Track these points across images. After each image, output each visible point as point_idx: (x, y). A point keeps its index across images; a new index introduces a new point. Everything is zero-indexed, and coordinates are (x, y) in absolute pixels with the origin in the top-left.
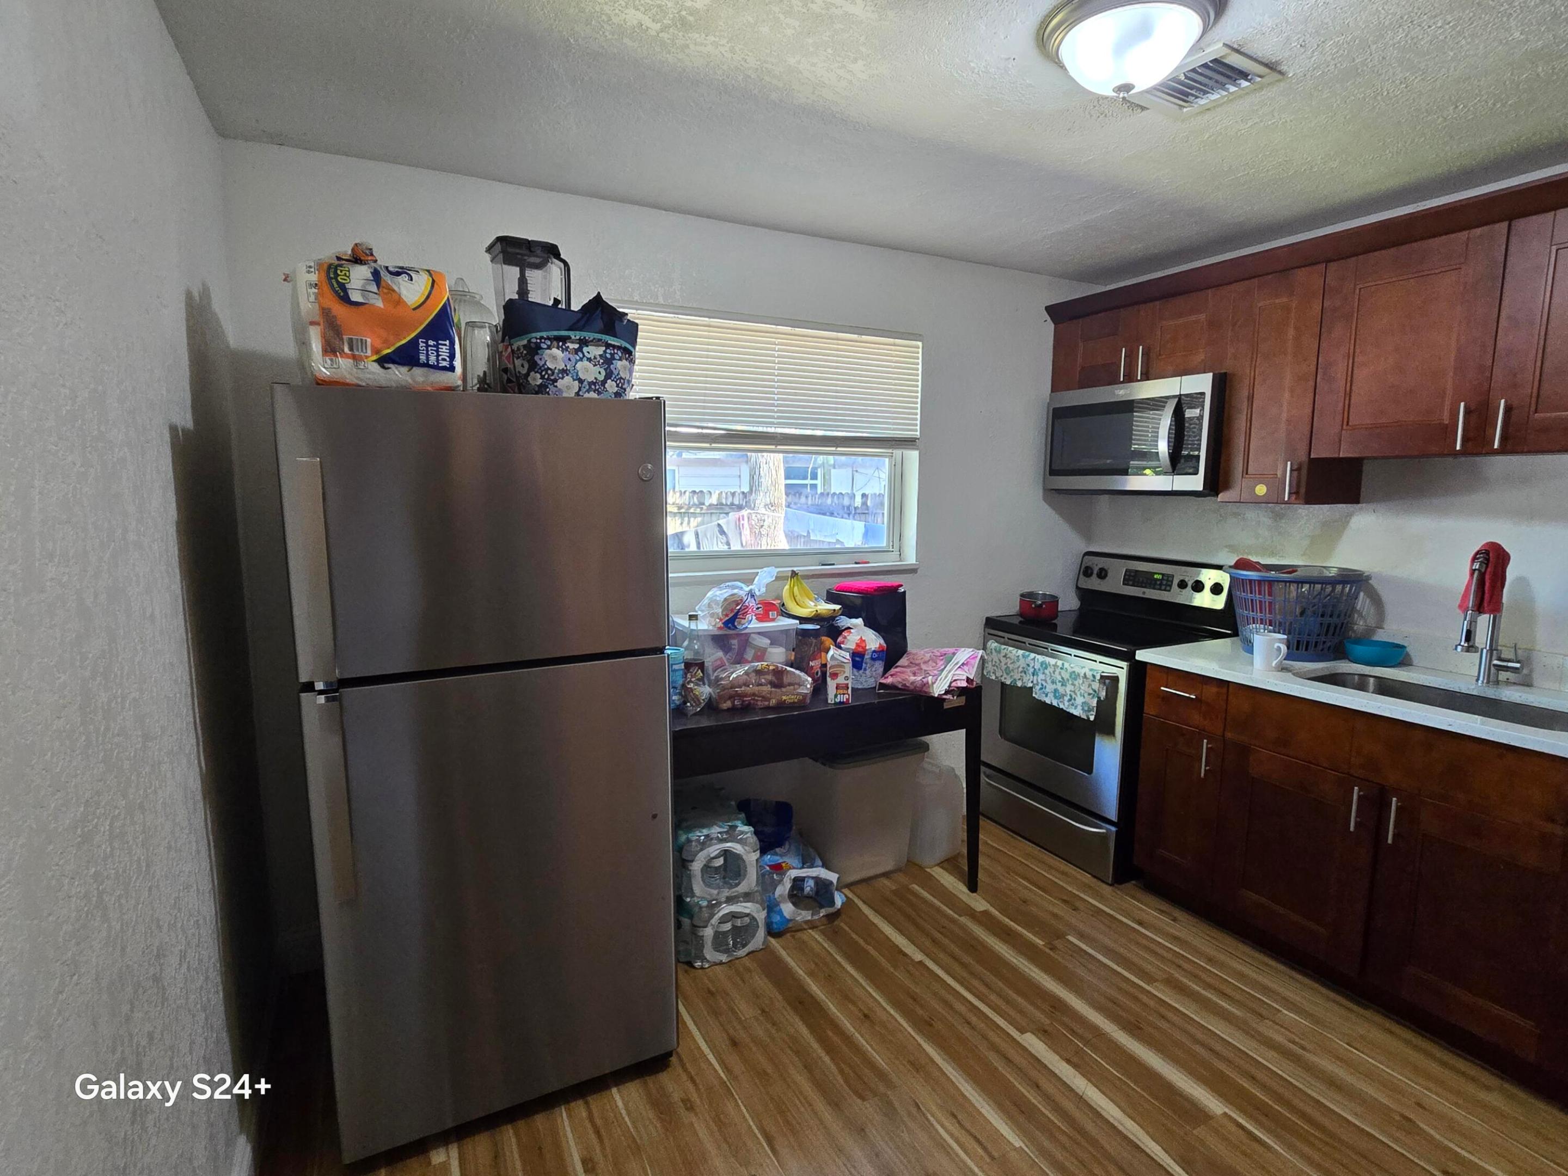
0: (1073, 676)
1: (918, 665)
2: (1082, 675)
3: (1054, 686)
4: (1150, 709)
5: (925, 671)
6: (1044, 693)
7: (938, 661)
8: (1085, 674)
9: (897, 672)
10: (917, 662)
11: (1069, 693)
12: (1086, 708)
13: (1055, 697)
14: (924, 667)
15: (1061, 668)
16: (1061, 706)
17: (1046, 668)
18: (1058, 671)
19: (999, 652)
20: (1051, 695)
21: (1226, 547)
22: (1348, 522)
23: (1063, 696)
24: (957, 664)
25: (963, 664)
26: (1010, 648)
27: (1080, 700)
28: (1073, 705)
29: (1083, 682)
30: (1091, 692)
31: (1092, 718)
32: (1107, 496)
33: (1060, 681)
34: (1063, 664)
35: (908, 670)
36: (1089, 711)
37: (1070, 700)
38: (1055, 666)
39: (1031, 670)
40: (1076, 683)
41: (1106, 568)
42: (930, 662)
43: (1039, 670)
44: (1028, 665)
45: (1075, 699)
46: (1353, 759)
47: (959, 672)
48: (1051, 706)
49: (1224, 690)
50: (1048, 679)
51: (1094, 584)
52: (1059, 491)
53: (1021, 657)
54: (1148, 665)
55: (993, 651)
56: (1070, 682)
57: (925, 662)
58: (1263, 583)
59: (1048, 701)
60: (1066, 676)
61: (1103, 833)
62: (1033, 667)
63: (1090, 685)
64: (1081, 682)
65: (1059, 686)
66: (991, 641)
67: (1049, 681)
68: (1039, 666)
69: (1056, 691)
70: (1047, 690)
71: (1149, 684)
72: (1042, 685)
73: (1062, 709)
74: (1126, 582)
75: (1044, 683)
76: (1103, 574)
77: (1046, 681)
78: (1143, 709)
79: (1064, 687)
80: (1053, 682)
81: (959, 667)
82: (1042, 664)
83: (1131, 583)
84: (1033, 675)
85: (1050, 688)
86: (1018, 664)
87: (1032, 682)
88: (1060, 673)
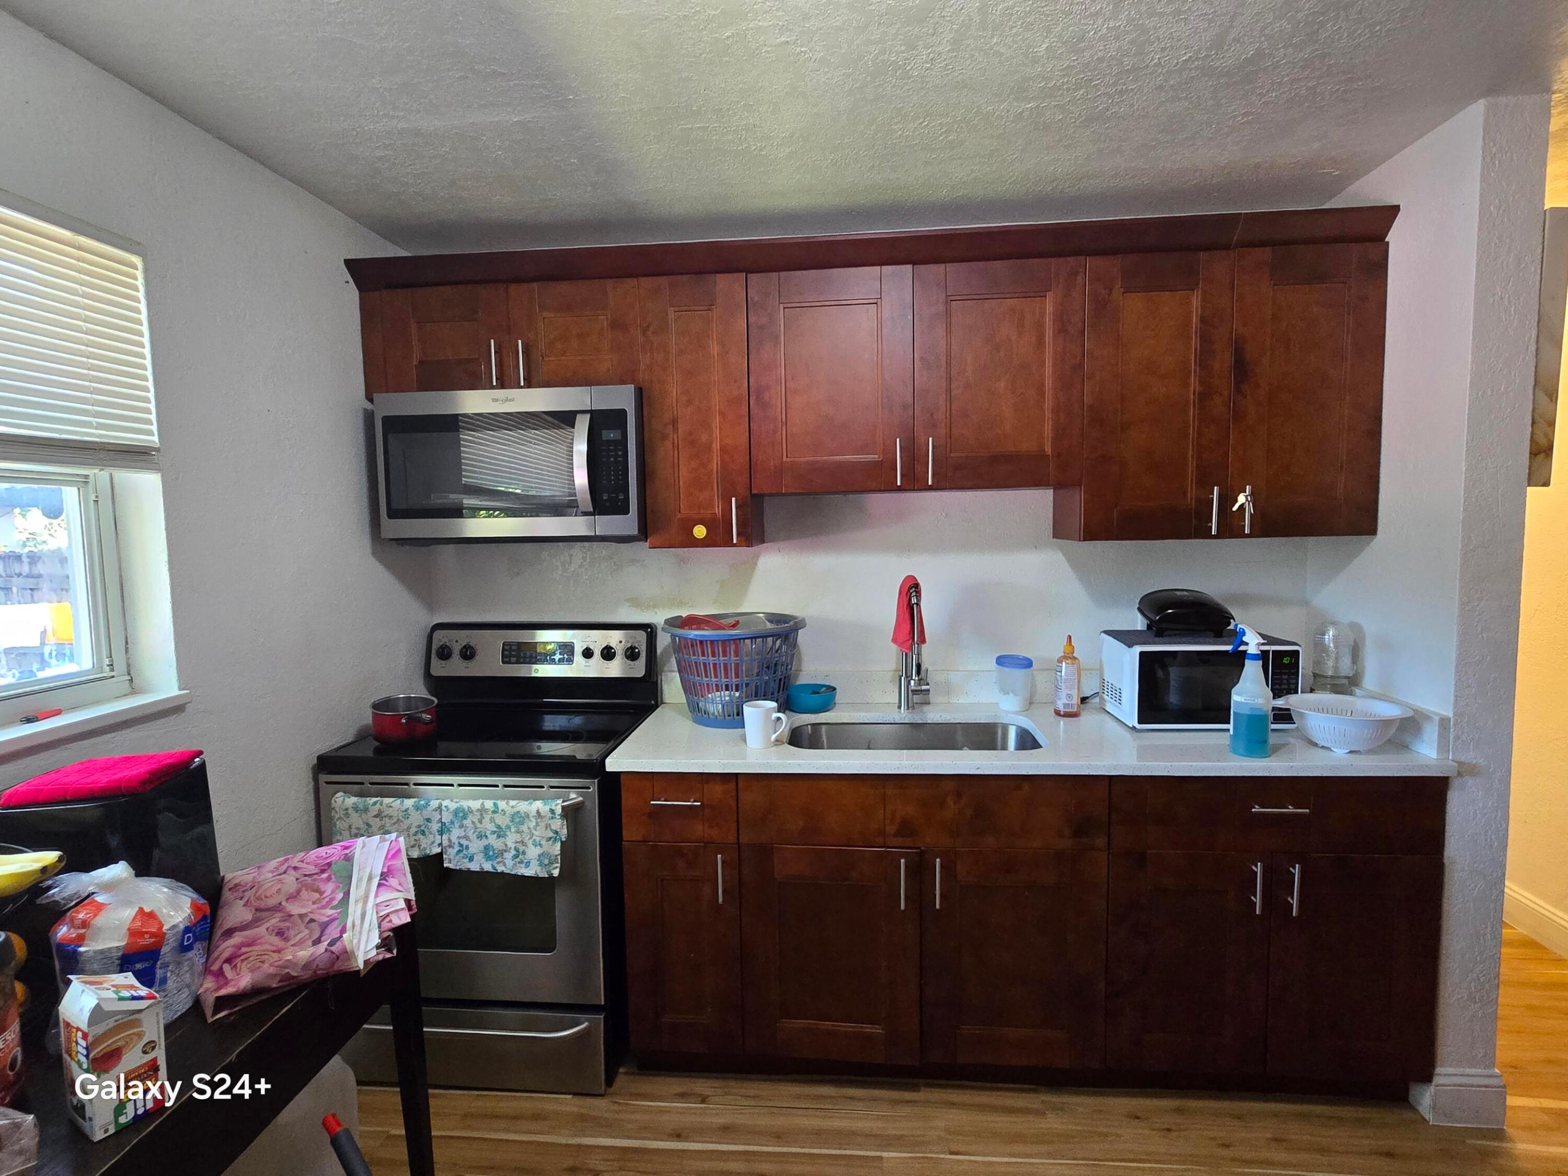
0: (517, 820)
1: (277, 908)
2: (534, 813)
3: (485, 842)
4: (631, 832)
5: (301, 916)
6: (465, 857)
7: (323, 887)
8: (538, 812)
9: (239, 947)
10: (272, 902)
11: (511, 844)
12: (546, 862)
13: (488, 858)
14: (295, 909)
15: (494, 812)
16: (500, 869)
17: (465, 817)
18: (487, 818)
19: (366, 810)
20: (479, 858)
21: (627, 600)
22: (756, 564)
23: (501, 853)
24: (370, 878)
25: (384, 876)
26: (387, 801)
27: (533, 852)
28: (521, 862)
29: (537, 825)
30: (551, 834)
31: (556, 873)
32: (451, 547)
33: (494, 832)
34: (495, 805)
35: (261, 930)
36: (551, 863)
37: (516, 856)
38: (482, 811)
39: (435, 826)
40: (524, 828)
41: (472, 644)
42: (304, 894)
43: (452, 823)
44: (428, 820)
45: (524, 853)
46: (887, 828)
47: (385, 896)
48: (482, 874)
49: (732, 785)
50: (470, 834)
51: (456, 668)
52: (401, 541)
53: (412, 811)
54: (622, 777)
55: (350, 811)
56: (513, 830)
57: (292, 897)
58: (716, 643)
59: (474, 867)
60: (502, 821)
61: (585, 1028)
62: (440, 821)
63: (548, 826)
64: (533, 824)
65: (493, 840)
66: (339, 795)
67: (473, 837)
68: (451, 817)
69: (487, 848)
70: (472, 850)
71: (628, 800)
72: (461, 845)
73: (502, 873)
74: (506, 659)
75: (464, 842)
76: (468, 653)
77: (466, 837)
78: (621, 836)
79: (502, 840)
80: (480, 836)
81: (380, 885)
82: (456, 812)
83: (513, 659)
84: (441, 833)
85: (476, 846)
86: (407, 822)
87: (440, 845)
88: (492, 820)
